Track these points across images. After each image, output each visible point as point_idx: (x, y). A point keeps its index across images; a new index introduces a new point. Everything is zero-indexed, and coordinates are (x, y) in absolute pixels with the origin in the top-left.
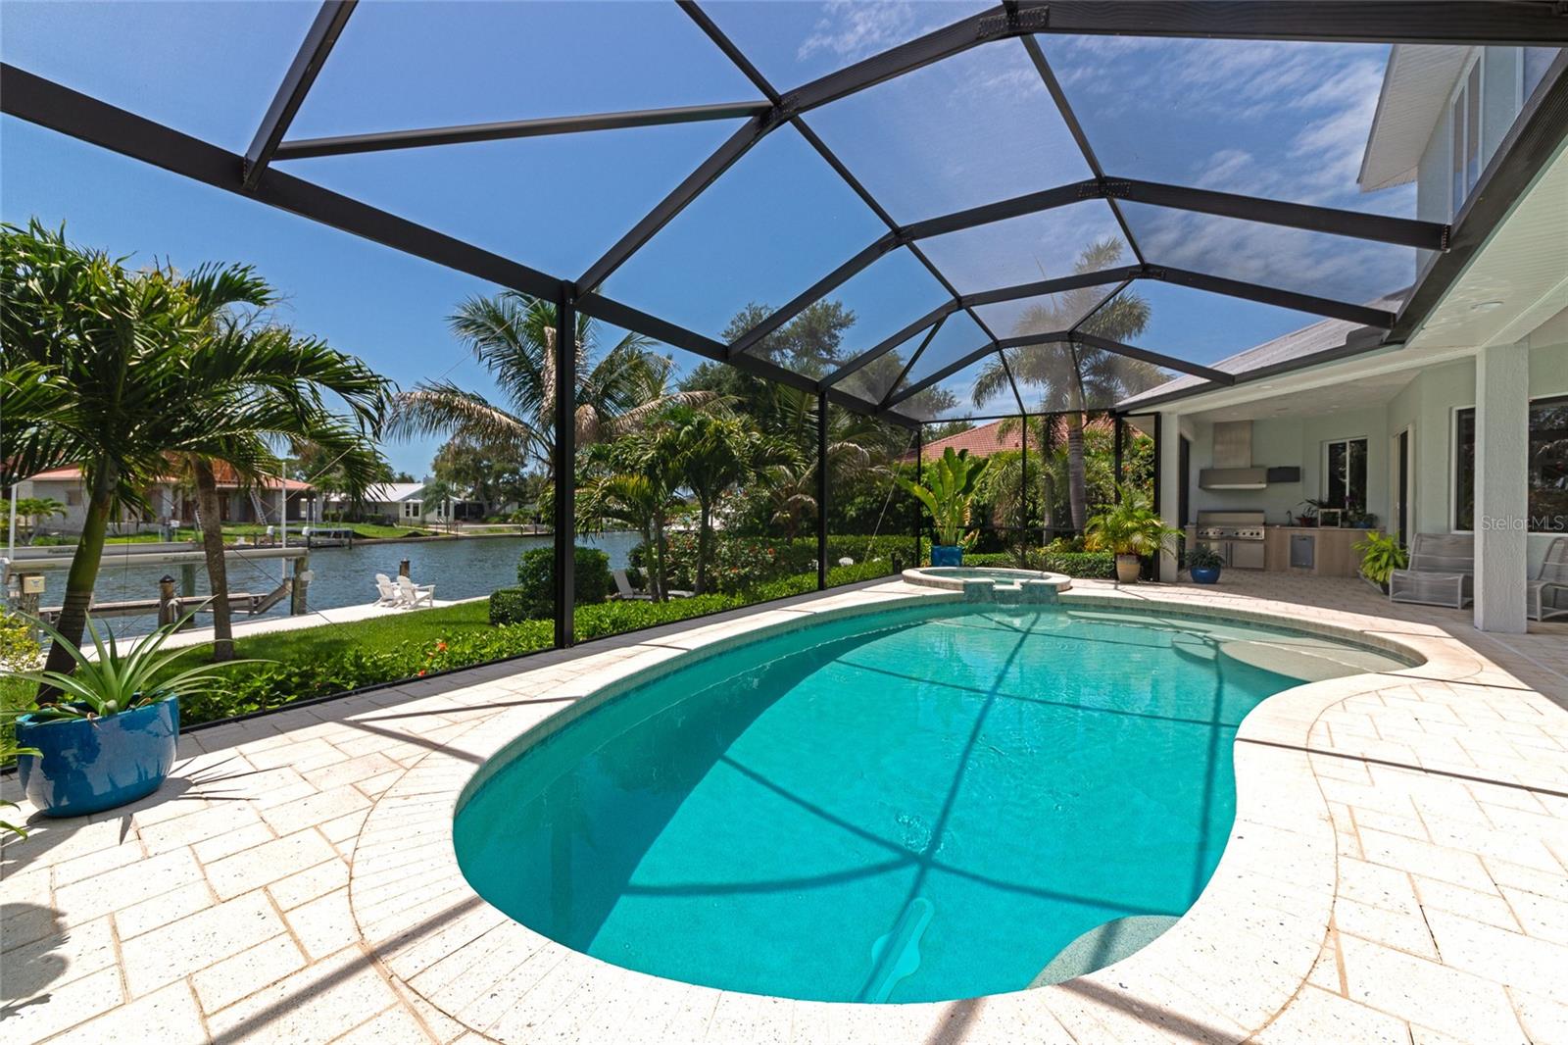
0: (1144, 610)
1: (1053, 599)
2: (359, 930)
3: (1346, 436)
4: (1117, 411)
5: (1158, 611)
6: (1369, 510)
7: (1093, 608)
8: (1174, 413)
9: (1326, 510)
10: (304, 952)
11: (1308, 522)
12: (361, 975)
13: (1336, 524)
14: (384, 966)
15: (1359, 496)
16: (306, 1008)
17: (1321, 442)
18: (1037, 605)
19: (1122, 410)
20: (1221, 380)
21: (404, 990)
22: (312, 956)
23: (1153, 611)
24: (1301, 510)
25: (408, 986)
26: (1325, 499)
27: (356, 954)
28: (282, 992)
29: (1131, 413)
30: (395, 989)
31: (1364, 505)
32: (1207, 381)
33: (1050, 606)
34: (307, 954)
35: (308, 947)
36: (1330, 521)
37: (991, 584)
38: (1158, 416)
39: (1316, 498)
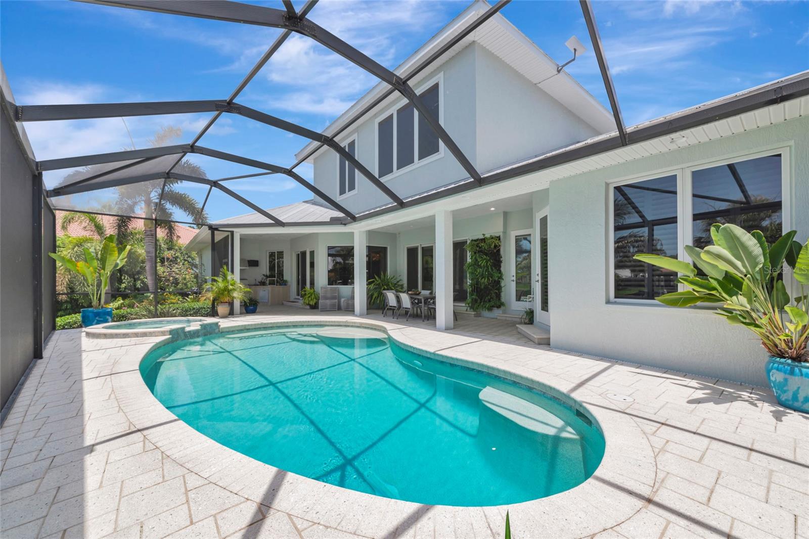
0: (260, 328)
1: (217, 331)
2: (639, 511)
3: (276, 249)
4: (213, 227)
5: (266, 328)
6: (285, 279)
7: (237, 332)
8: (238, 232)
9: (271, 279)
10: (666, 528)
11: (263, 283)
12: (660, 502)
13: (275, 284)
14: (651, 495)
15: (281, 274)
16: (688, 513)
17: (266, 251)
18: (209, 336)
19: (215, 227)
20: (279, 223)
21: (656, 486)
22: (665, 523)
23: (264, 328)
24: (260, 278)
25: (654, 486)
26: (268, 273)
27: (651, 507)
28: (690, 525)
29: (220, 229)
30: (657, 490)
31: (283, 277)
32: (274, 222)
33: (215, 335)
34: (666, 525)
35: (662, 527)
36: (272, 283)
37: (184, 328)
38: (232, 233)
39: (265, 274)
